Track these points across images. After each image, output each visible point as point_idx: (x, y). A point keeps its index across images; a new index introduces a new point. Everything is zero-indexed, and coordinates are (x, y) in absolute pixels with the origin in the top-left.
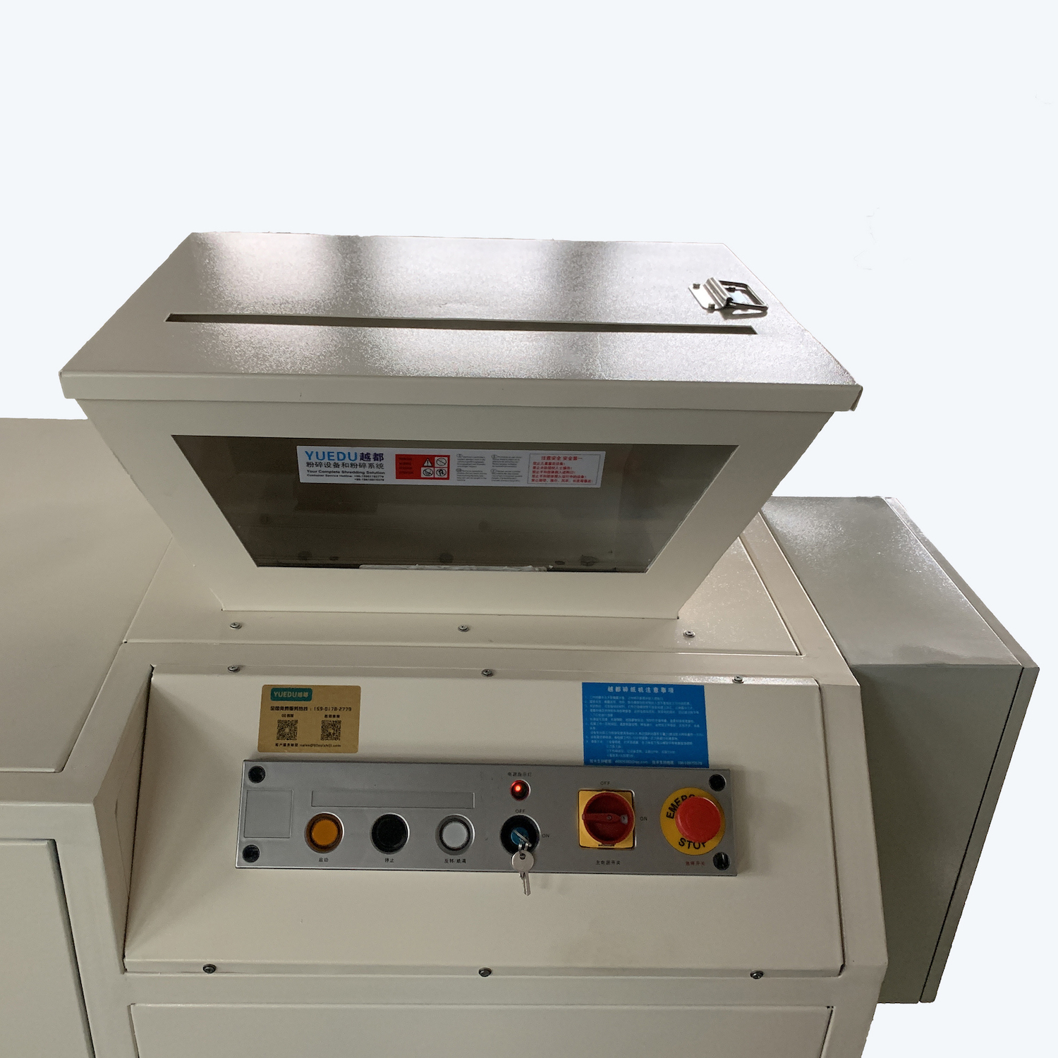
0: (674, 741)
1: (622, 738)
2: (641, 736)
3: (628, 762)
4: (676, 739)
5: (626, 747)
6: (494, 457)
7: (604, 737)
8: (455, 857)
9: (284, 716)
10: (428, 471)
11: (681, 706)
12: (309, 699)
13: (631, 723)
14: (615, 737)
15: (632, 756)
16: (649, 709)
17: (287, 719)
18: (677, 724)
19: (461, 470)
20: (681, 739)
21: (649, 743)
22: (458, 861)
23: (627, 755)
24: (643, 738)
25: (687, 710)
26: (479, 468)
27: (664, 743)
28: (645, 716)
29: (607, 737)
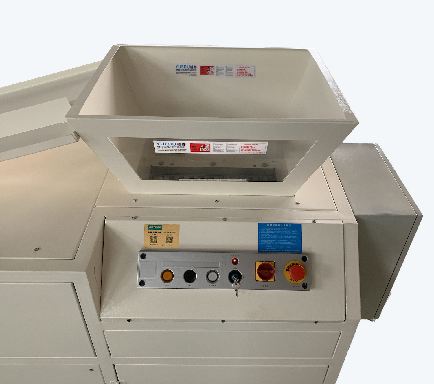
0: (290, 243)
1: (272, 242)
2: (279, 241)
3: (274, 250)
4: (291, 242)
5: (273, 245)
6: (227, 144)
7: (265, 242)
8: (213, 284)
9: (152, 235)
10: (202, 149)
11: (293, 231)
12: (161, 229)
13: (275, 237)
14: (269, 242)
15: (275, 248)
16: (282, 232)
17: (154, 236)
18: (292, 237)
19: (214, 149)
20: (293, 242)
21: (281, 244)
22: (214, 285)
23: (273, 248)
24: (279, 242)
25: (295, 232)
26: (221, 148)
27: (287, 244)
28: (280, 235)
29: (267, 242)
